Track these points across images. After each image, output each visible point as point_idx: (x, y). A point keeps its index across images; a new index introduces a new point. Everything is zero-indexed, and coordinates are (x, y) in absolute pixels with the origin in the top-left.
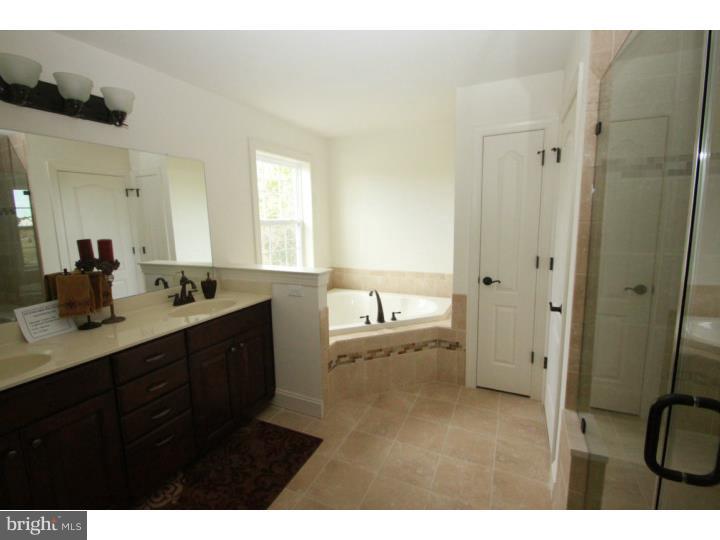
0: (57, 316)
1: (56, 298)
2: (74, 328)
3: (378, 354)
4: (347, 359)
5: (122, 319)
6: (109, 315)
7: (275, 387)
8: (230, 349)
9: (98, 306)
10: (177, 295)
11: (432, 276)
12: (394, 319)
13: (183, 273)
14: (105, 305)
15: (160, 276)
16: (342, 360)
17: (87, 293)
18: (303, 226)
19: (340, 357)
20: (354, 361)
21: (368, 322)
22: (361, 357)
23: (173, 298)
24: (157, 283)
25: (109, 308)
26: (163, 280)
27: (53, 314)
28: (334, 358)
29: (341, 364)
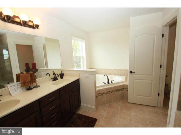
0: (20, 87)
1: (20, 81)
2: (25, 90)
3: (109, 93)
4: (101, 94)
5: (39, 86)
6: (35, 85)
7: (80, 103)
8: (70, 94)
9: (32, 83)
10: (53, 78)
11: (118, 70)
12: (112, 82)
13: (54, 71)
14: (34, 82)
15: (48, 73)
16: (99, 95)
17: (29, 79)
18: (83, 57)
19: (99, 94)
20: (103, 95)
21: (105, 84)
22: (104, 94)
23: (52, 79)
24: (47, 75)
25: (35, 83)
26: (49, 74)
27: (19, 86)
28: (97, 95)
29: (99, 96)
